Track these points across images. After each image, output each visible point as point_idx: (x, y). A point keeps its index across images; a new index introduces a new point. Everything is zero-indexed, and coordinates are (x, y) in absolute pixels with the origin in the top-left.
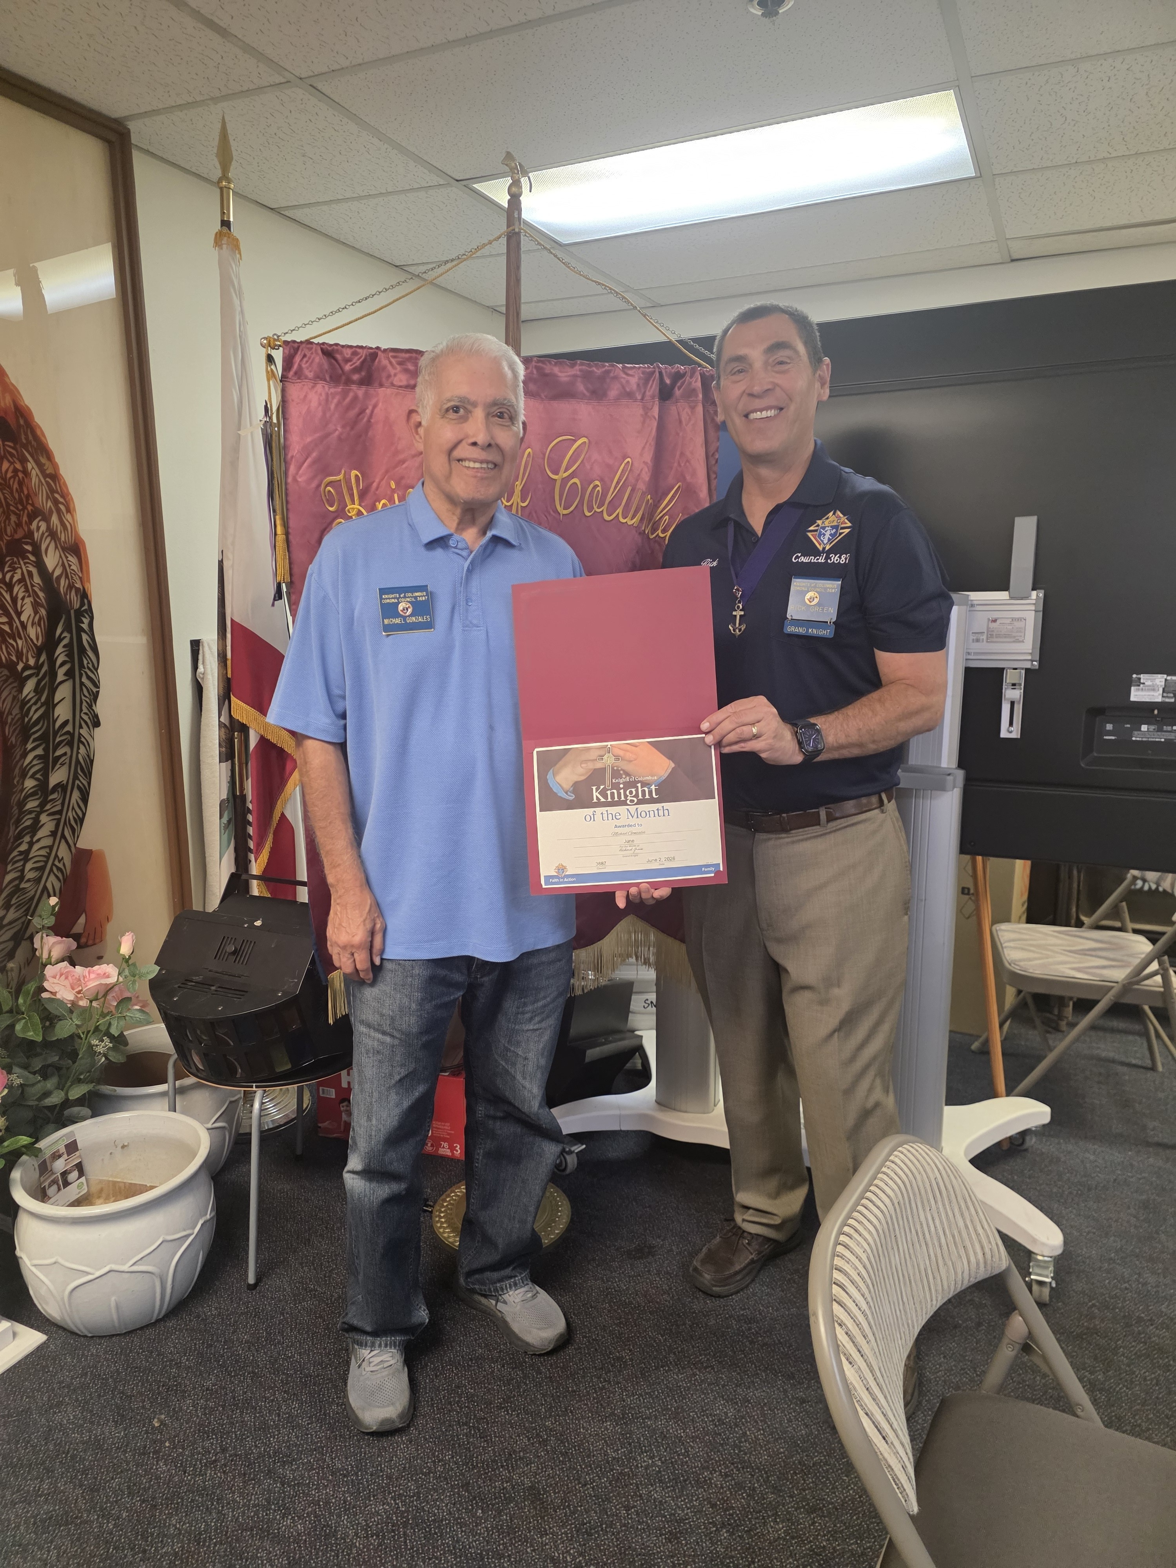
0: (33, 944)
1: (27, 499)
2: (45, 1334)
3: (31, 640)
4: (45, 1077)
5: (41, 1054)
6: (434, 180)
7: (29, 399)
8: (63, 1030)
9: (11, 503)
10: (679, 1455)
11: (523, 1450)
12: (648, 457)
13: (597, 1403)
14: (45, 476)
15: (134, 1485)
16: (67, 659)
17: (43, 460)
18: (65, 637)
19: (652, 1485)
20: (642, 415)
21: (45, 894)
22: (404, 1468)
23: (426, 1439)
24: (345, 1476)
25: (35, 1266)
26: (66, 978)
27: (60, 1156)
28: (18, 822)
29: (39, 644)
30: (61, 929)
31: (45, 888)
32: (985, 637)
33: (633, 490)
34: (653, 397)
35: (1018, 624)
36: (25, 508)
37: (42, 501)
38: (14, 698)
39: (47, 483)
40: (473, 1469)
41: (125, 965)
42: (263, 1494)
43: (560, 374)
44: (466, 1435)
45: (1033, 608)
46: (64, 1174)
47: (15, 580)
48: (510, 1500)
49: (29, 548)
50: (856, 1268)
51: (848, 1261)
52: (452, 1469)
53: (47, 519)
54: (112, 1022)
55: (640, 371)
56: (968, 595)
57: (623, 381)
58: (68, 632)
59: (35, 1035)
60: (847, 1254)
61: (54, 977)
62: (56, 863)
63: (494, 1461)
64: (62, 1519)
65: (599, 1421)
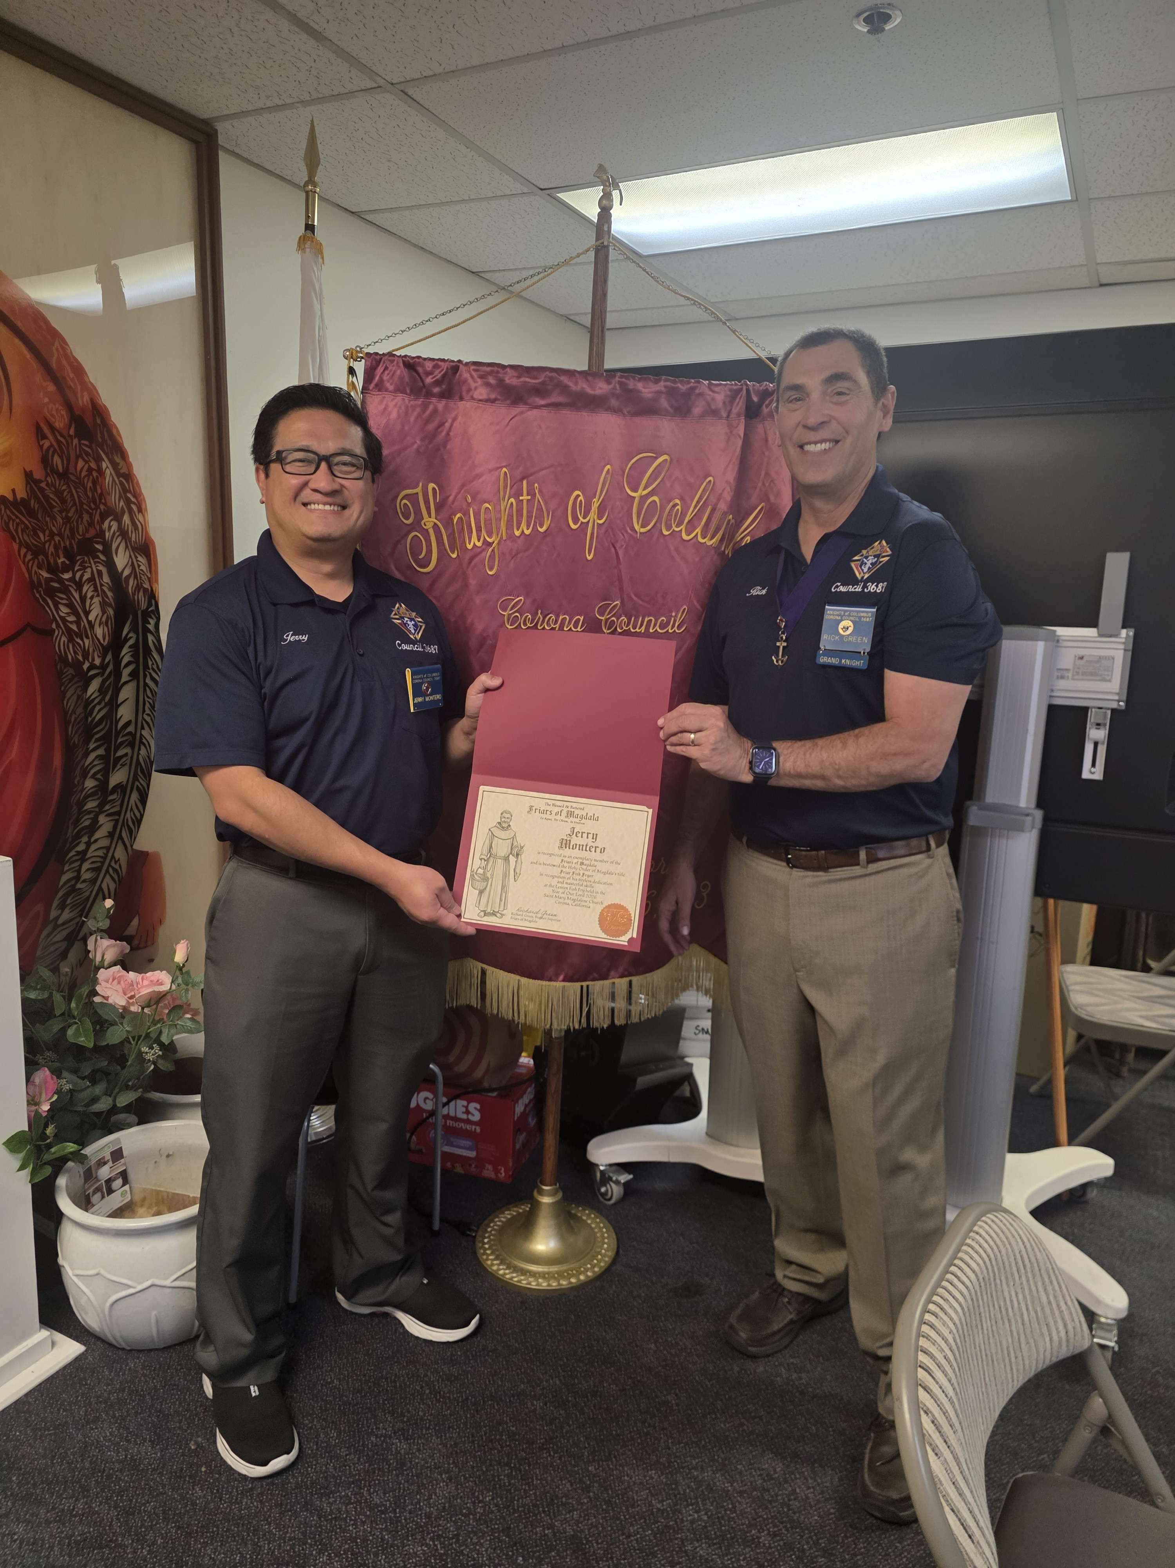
0: (86, 945)
1: (100, 499)
2: (84, 1345)
3: (98, 639)
4: (94, 1082)
5: (90, 1059)
6: (518, 187)
7: (106, 398)
8: (115, 1035)
9: (85, 502)
10: (725, 1510)
11: (566, 1495)
12: (731, 476)
13: (641, 1449)
14: (119, 475)
15: (170, 1509)
16: (132, 659)
17: (118, 460)
18: (131, 638)
19: (697, 1541)
20: (727, 434)
21: (100, 896)
22: (444, 1508)
23: (465, 1478)
24: (382, 1512)
25: (77, 1276)
26: (119, 983)
27: (105, 1163)
28: (77, 821)
29: (105, 643)
30: (114, 933)
31: (100, 888)
32: (1070, 674)
33: (713, 510)
34: (739, 415)
35: (1105, 663)
36: (97, 507)
37: (115, 500)
38: (79, 697)
39: (121, 483)
40: (513, 1513)
41: (178, 972)
42: (300, 1528)
43: (643, 390)
44: (507, 1476)
45: (1122, 647)
46: (109, 1181)
47: (85, 578)
48: (552, 1548)
49: (100, 547)
50: (942, 1351)
51: (934, 1343)
52: (492, 1512)
53: (118, 519)
54: (163, 1030)
55: (727, 388)
56: (1055, 631)
57: (709, 398)
58: (134, 632)
59: (86, 1041)
60: (933, 1334)
61: (107, 981)
62: (113, 864)
63: (535, 1505)
64: (96, 1540)
65: (643, 1469)
